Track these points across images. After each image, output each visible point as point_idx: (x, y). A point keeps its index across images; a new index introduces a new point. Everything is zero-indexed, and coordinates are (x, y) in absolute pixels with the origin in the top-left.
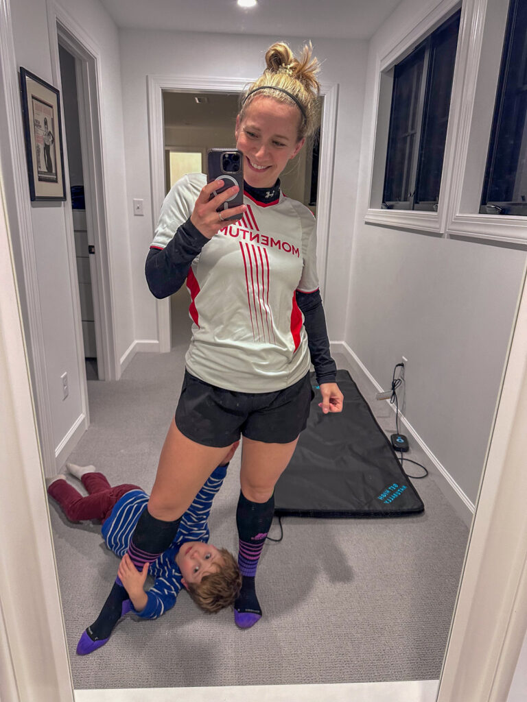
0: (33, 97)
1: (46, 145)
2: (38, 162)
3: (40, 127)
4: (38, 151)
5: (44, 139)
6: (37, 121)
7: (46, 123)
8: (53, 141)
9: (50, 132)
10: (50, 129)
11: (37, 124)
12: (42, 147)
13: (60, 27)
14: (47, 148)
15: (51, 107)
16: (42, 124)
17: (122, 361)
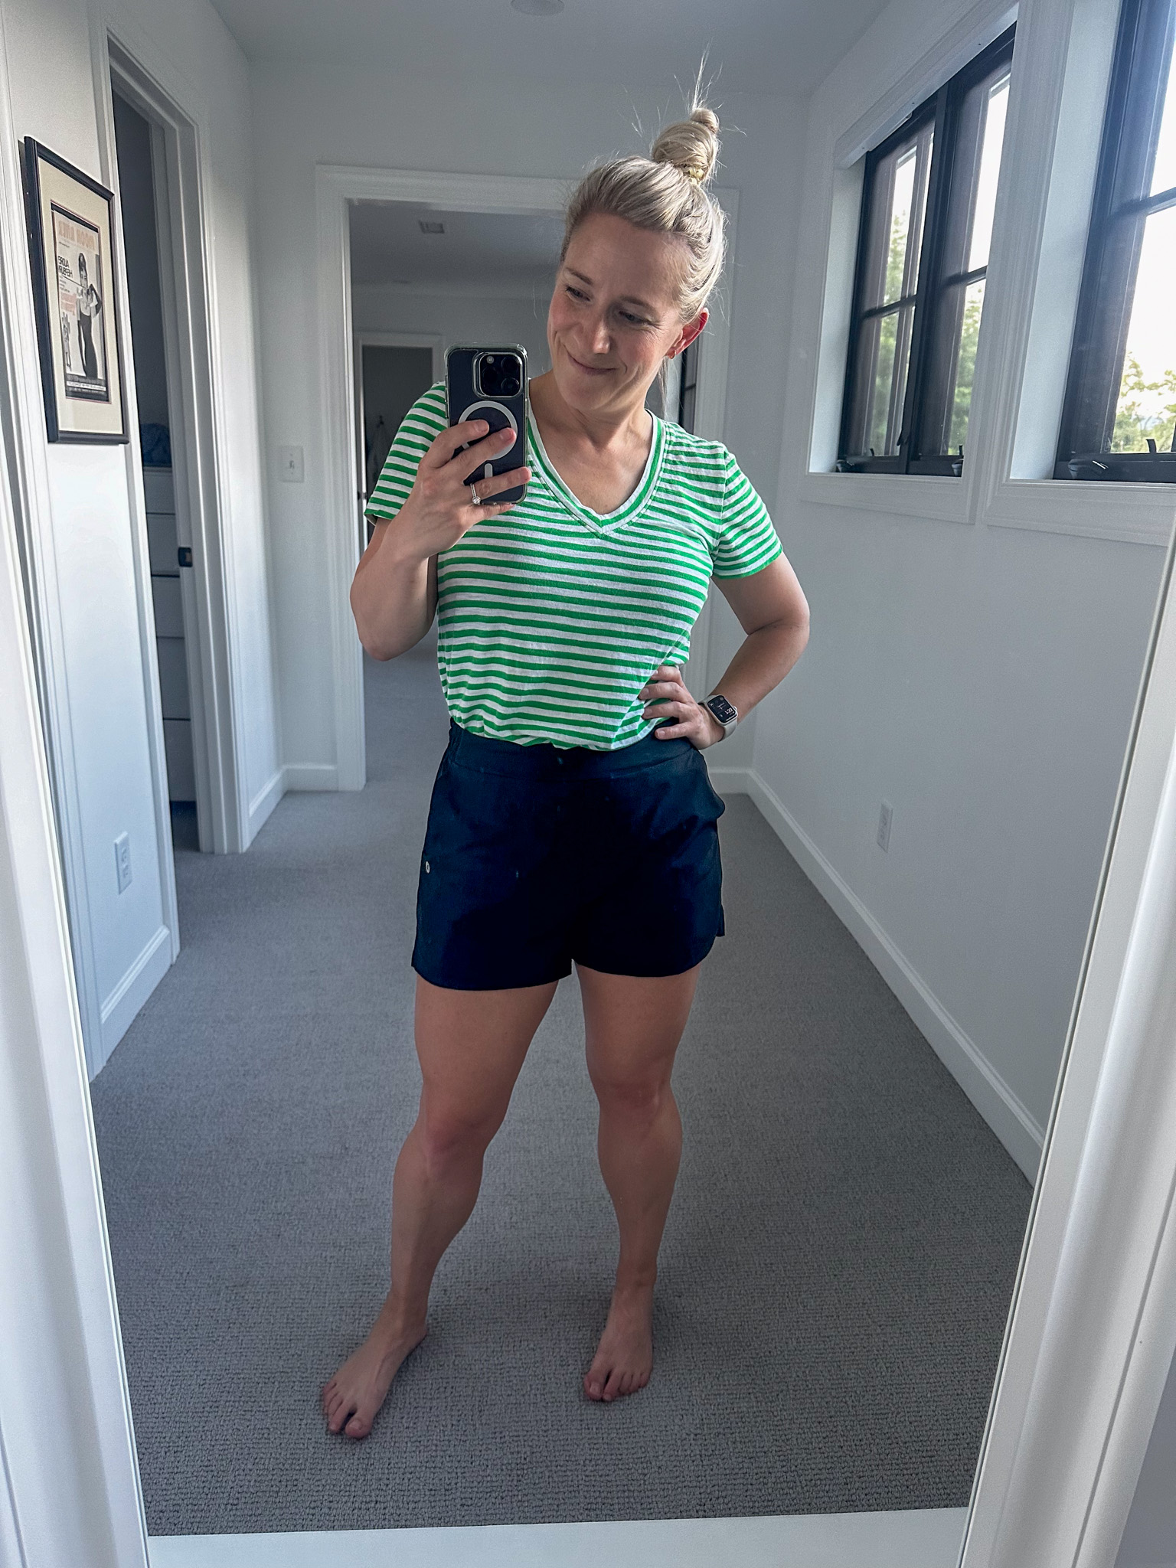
0: (54, 207)
1: (81, 314)
5: (78, 303)
6: (62, 259)
7: (82, 266)
8: (99, 307)
9: (92, 288)
10: (92, 280)
11: (61, 267)
12: (73, 320)
13: (115, 51)
14: (84, 322)
15: (96, 230)
16: (73, 267)
17: (252, 808)
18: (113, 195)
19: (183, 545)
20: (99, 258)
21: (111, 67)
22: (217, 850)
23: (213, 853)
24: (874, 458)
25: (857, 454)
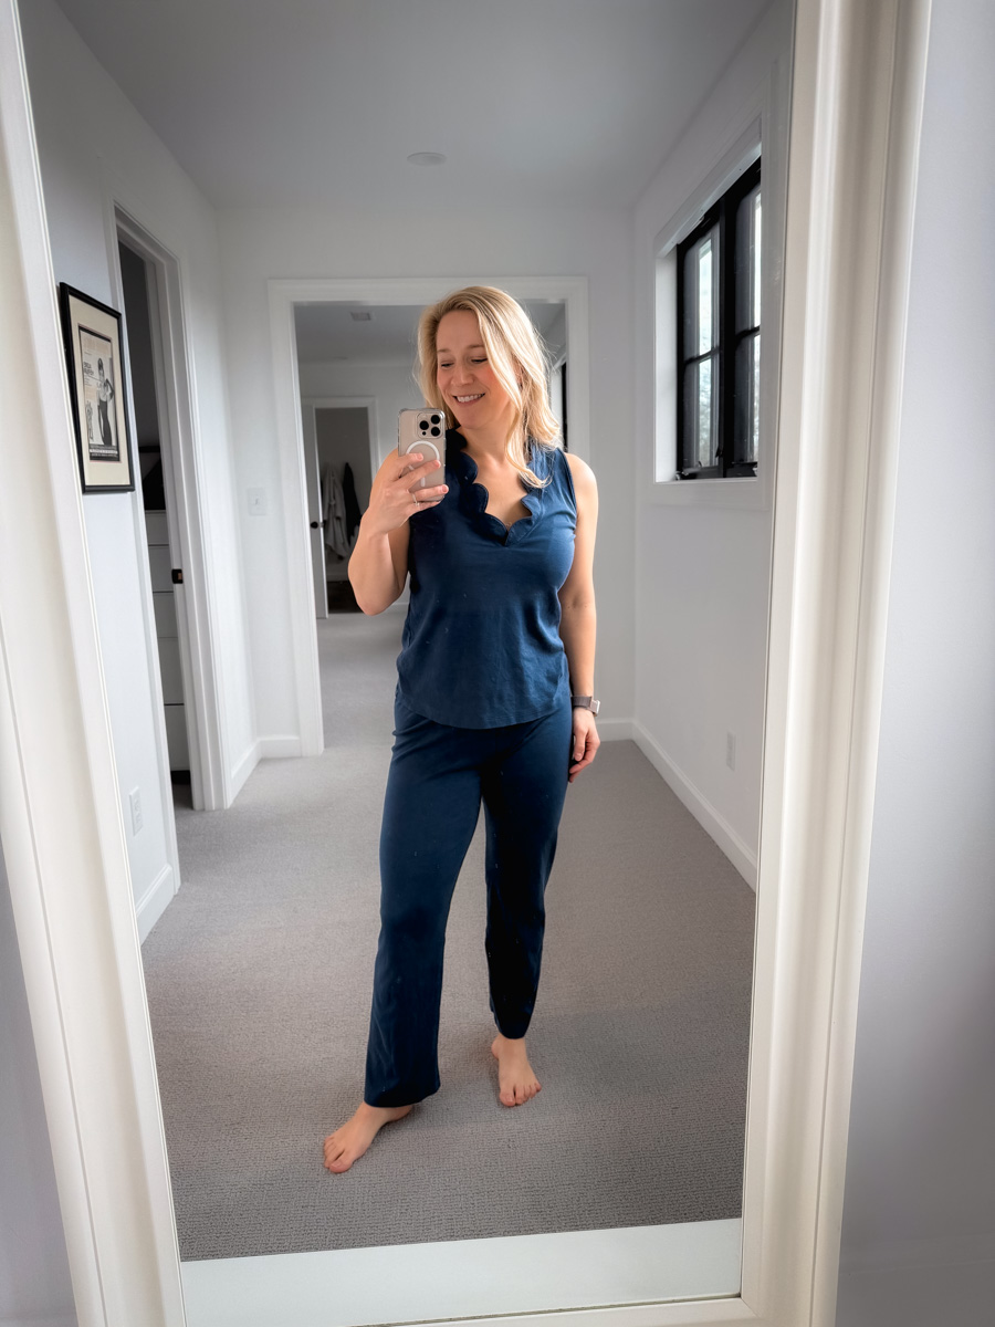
0: (81, 328)
1: (101, 401)
2: (89, 430)
3: (92, 373)
4: (89, 413)
5: (98, 393)
6: (86, 364)
7: (101, 366)
8: (113, 394)
9: (107, 381)
10: (107, 376)
11: (86, 369)
12: (95, 406)
13: (120, 214)
14: (103, 406)
15: (109, 340)
16: (95, 368)
17: (234, 772)
18: (120, 314)
19: (176, 567)
20: (111, 360)
21: (118, 227)
22: (207, 809)
23: (204, 810)
24: (702, 468)
25: (689, 467)
